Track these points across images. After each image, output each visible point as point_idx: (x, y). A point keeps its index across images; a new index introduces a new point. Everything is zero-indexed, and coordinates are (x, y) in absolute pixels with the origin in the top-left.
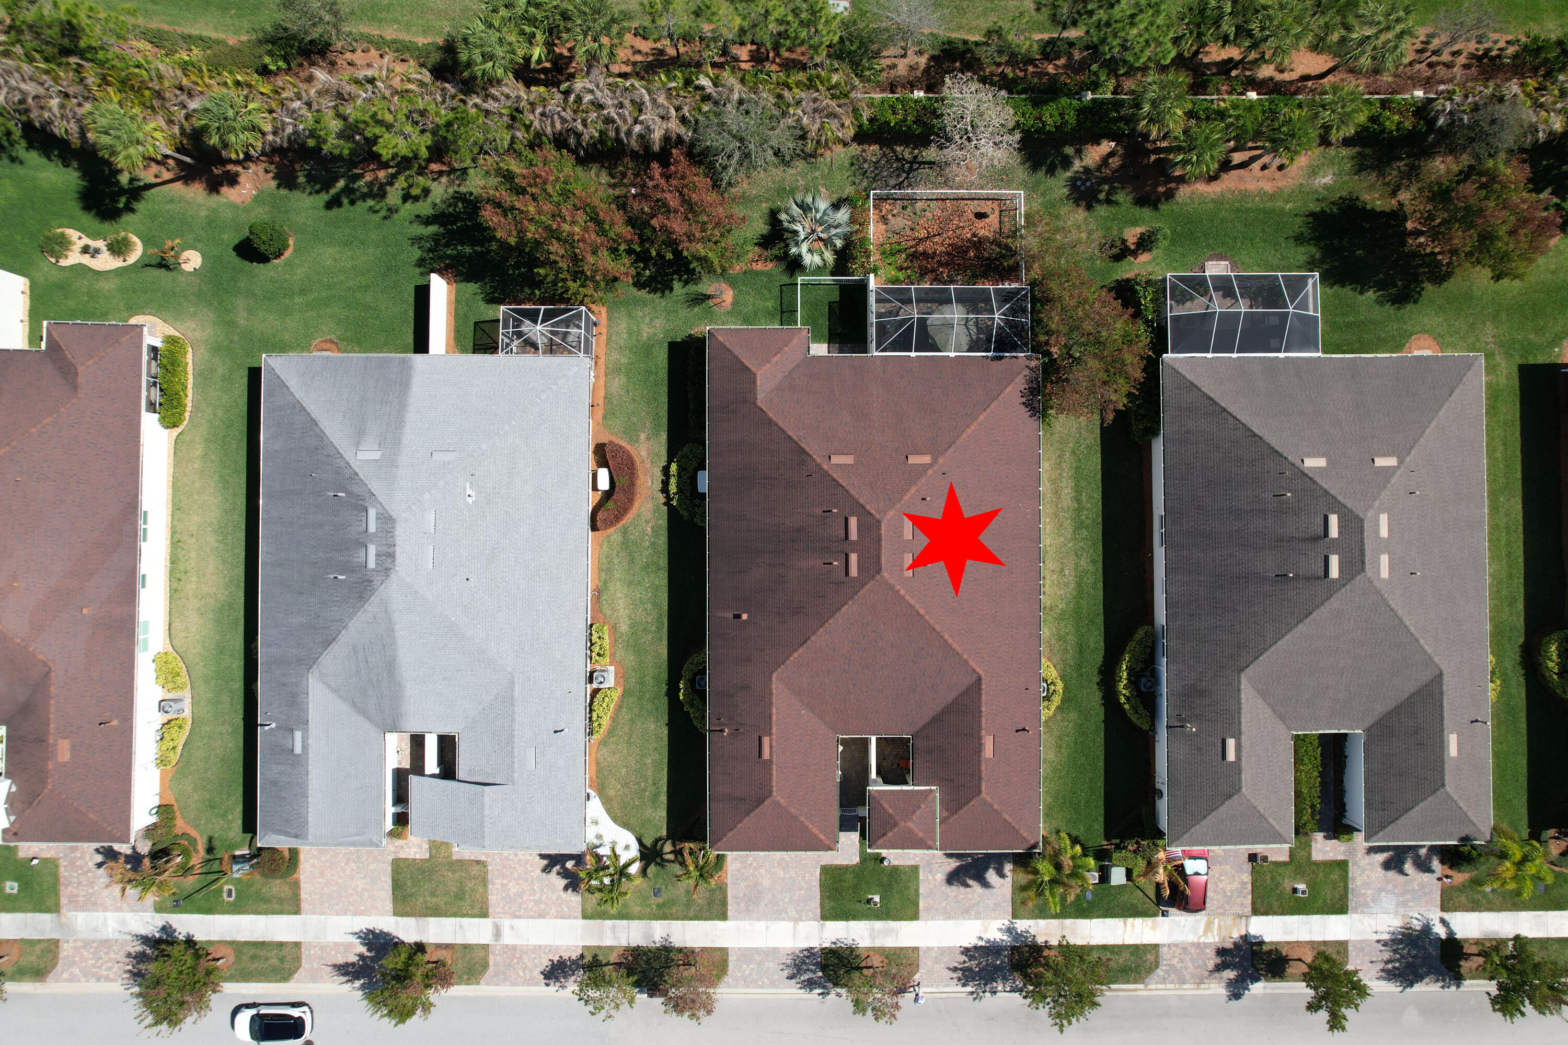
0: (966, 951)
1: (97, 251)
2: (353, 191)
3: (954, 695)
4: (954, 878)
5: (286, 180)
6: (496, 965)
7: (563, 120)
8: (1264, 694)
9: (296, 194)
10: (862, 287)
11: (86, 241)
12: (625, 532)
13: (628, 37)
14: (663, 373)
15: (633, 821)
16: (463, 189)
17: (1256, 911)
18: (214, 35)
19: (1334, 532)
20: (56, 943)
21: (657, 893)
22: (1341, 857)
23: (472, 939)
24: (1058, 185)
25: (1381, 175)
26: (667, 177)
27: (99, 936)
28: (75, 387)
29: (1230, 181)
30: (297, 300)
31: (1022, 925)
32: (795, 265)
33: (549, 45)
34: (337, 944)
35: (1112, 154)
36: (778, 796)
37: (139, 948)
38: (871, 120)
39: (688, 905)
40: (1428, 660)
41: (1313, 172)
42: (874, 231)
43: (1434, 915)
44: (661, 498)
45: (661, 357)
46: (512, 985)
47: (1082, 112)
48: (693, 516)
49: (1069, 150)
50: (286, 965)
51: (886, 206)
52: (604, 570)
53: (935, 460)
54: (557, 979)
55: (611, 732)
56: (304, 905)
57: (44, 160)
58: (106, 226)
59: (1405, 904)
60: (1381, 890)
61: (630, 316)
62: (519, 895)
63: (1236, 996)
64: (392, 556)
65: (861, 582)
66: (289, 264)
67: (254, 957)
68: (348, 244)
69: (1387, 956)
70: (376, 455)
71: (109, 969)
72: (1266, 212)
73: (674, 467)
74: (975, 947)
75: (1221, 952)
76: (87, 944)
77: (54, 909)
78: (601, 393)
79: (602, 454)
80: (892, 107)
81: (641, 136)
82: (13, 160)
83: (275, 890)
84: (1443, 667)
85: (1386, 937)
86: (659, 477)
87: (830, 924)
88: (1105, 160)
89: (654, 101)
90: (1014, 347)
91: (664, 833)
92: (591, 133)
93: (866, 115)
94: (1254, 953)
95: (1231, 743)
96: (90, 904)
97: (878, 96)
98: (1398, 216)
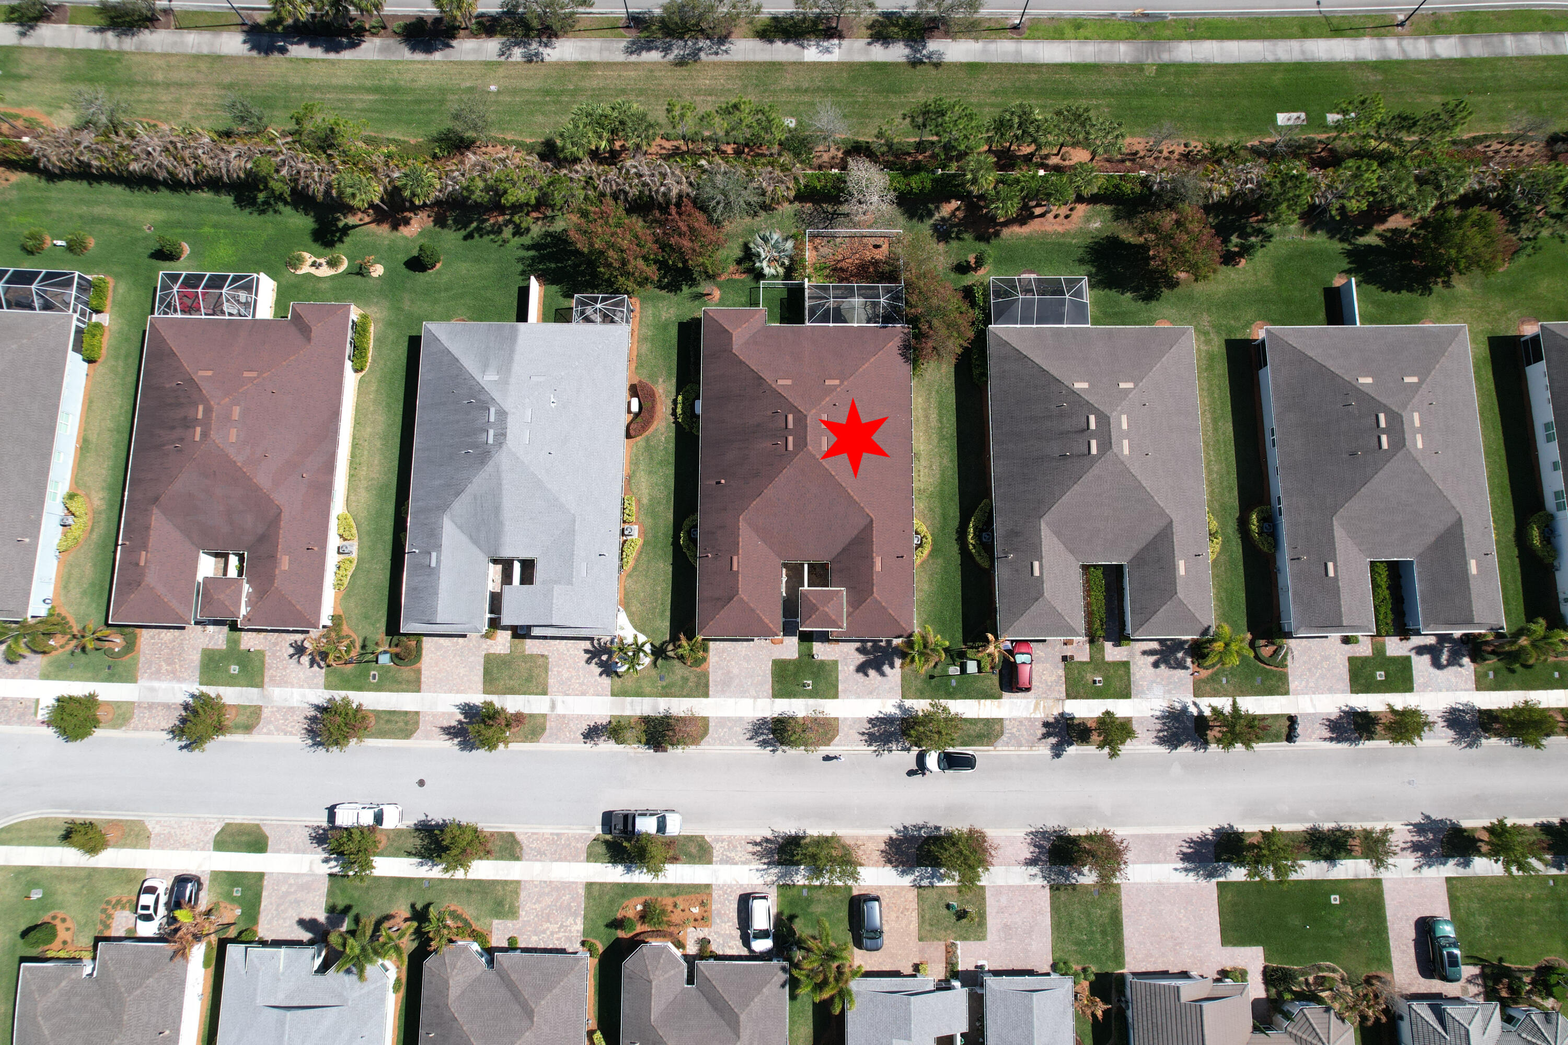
0: (870, 721)
1: (320, 265)
2: (482, 229)
3: (856, 532)
4: (862, 669)
5: (440, 222)
6: (551, 728)
7: (618, 184)
8: (1058, 534)
9: (446, 231)
10: (801, 288)
11: (313, 259)
12: (647, 440)
13: (658, 140)
14: (675, 341)
15: (647, 628)
16: (551, 229)
17: (1069, 696)
18: (402, 138)
19: (1093, 426)
20: (260, 708)
21: (662, 678)
22: (1125, 659)
23: (535, 711)
24: (925, 228)
25: (1131, 222)
26: (680, 214)
27: (287, 704)
28: (309, 339)
29: (1033, 227)
30: (443, 294)
31: (908, 703)
32: (759, 275)
33: (611, 142)
34: (444, 713)
35: (958, 209)
36: (743, 594)
37: (313, 713)
38: (806, 186)
39: (682, 687)
40: (1162, 513)
41: (1088, 220)
42: (809, 255)
43: (1189, 699)
44: (672, 419)
45: (674, 332)
46: (562, 742)
47: (935, 181)
48: (691, 428)
49: (931, 206)
50: (409, 727)
51: (818, 241)
52: (634, 463)
53: (842, 383)
54: (592, 739)
55: (635, 569)
56: (423, 686)
57: (294, 212)
58: (328, 250)
59: (1169, 692)
60: (1152, 682)
61: (654, 306)
62: (569, 679)
63: (1058, 755)
64: (504, 435)
65: (795, 453)
66: (439, 273)
67: (388, 721)
68: (477, 261)
69: (1159, 727)
70: (496, 378)
71: (293, 727)
72: (1059, 244)
73: (680, 398)
74: (877, 718)
75: (1046, 724)
76: (279, 709)
77: (260, 685)
78: (635, 353)
79: (634, 391)
80: (818, 179)
81: (664, 194)
82: (276, 212)
83: (404, 675)
84: (1173, 516)
85: (1158, 713)
86: (670, 405)
87: (778, 701)
88: (953, 214)
89: (673, 173)
90: (894, 321)
91: (668, 638)
92: (633, 192)
93: (802, 181)
94: (1068, 726)
95: (1036, 564)
96: (283, 682)
97: (809, 172)
98: (1144, 248)
